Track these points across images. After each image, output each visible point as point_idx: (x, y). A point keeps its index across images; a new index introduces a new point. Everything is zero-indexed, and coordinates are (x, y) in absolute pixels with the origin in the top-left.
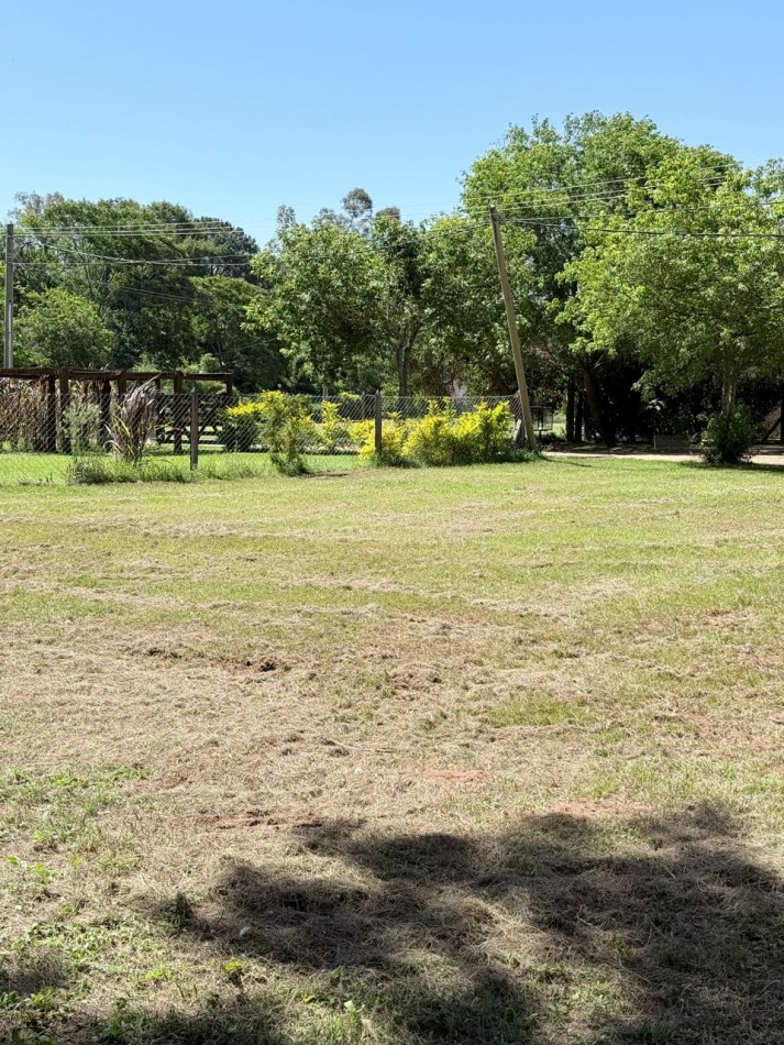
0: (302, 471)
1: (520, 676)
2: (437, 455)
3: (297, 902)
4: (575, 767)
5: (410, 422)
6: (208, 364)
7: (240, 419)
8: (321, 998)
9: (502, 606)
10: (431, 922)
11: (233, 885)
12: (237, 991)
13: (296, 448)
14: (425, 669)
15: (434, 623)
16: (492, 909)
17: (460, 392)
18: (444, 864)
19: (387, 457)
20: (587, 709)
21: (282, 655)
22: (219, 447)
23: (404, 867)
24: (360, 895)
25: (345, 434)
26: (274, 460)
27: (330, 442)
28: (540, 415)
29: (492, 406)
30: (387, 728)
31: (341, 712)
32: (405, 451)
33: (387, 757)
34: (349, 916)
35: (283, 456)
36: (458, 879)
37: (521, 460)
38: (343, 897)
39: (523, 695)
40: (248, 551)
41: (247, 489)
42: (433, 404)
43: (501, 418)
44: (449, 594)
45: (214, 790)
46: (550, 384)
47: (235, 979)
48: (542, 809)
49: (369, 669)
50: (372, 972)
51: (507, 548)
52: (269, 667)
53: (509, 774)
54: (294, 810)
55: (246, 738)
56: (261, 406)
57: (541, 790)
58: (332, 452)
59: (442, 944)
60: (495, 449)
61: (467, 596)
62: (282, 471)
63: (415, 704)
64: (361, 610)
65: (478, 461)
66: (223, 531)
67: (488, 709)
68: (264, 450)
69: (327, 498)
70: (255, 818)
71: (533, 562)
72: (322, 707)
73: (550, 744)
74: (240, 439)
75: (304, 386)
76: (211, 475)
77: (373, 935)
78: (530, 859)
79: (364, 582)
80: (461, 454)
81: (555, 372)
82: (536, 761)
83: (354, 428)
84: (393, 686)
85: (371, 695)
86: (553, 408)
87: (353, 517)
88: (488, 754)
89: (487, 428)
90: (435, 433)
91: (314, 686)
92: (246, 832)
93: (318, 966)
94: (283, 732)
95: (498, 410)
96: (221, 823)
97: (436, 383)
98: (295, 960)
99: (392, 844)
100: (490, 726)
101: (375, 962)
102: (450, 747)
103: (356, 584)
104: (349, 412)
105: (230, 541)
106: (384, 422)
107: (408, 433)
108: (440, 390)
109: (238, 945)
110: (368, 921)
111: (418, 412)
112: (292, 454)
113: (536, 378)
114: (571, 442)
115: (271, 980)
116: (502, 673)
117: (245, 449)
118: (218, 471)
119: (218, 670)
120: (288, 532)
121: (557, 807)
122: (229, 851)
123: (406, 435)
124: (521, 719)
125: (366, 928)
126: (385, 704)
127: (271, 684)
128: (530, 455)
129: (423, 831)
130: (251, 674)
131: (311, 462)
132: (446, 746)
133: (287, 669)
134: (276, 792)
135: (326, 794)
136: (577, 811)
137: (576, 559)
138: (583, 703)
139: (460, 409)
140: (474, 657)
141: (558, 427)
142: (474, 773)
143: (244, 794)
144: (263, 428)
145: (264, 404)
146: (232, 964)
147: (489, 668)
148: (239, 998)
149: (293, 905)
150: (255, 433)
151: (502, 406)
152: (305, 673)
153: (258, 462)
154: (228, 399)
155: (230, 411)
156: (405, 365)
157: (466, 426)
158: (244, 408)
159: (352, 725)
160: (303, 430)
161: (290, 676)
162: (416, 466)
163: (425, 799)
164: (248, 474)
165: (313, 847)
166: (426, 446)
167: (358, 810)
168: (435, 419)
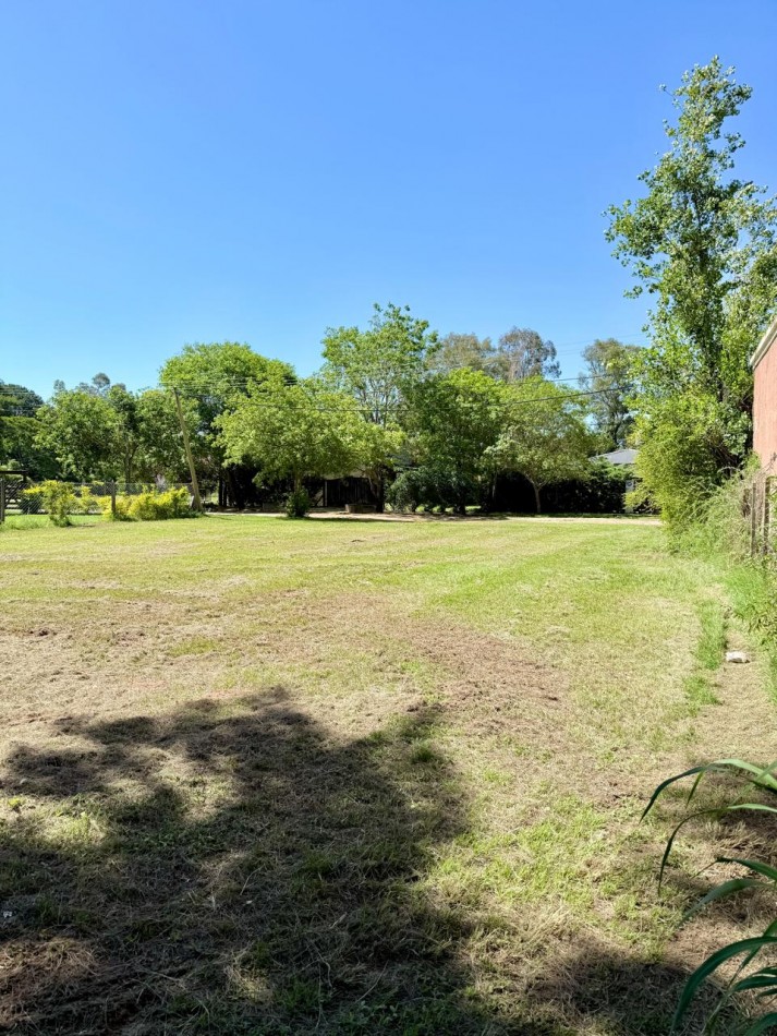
0: (69, 524)
1: (189, 629)
2: (148, 514)
3: (55, 762)
4: (215, 674)
5: (132, 497)
6: (13, 465)
7: (32, 496)
8: (68, 813)
9: (180, 593)
10: (132, 764)
11: (17, 756)
12: (17, 815)
13: (66, 511)
14: (136, 627)
15: (142, 604)
16: (166, 753)
17: (162, 481)
18: (141, 733)
19: (119, 516)
20: (223, 643)
21: (52, 626)
22: (19, 511)
23: (119, 736)
24: (93, 754)
25: (95, 503)
26: (52, 519)
27: (85, 507)
28: (203, 493)
29: (178, 488)
30: (113, 663)
31: (86, 656)
32: (129, 513)
33: (113, 677)
34: (85, 766)
35: (57, 516)
36: (148, 739)
37: (194, 517)
38: (83, 756)
39: (189, 639)
40: (34, 569)
41: (35, 535)
42: (145, 487)
43: (183, 495)
44: (151, 589)
45: (8, 705)
46: (210, 477)
47: (16, 808)
48: (196, 697)
49: (104, 631)
50: (98, 794)
51: (184, 562)
52: (45, 633)
53: (180, 681)
54: (56, 711)
55: (28, 674)
56: (44, 489)
57: (196, 688)
58: (87, 513)
59: (138, 774)
60: (180, 511)
61: (161, 589)
62: (57, 524)
63: (130, 648)
64: (100, 599)
65: (171, 517)
66: (19, 558)
67: (170, 648)
68: (46, 513)
69: (84, 539)
70: (32, 718)
71: (199, 569)
72: (74, 654)
73: (202, 664)
74: (31, 507)
75: (71, 478)
76: (13, 527)
77: (99, 774)
78: (188, 724)
79: (102, 584)
80: (162, 514)
81: (213, 470)
82: (194, 673)
83: (100, 500)
84: (116, 640)
85: (103, 646)
86: (212, 490)
87: (98, 549)
88: (169, 672)
89: (176, 500)
90: (146, 502)
91: (70, 643)
92: (27, 727)
93: (66, 795)
94: (50, 669)
95: (181, 491)
96: (11, 723)
97: (147, 476)
98: (53, 794)
99: (113, 725)
100: (171, 656)
101: (99, 789)
102: (148, 670)
103: (97, 586)
104: (98, 491)
105: (23, 564)
106: (117, 497)
107: (131, 503)
108: (150, 480)
109: (18, 789)
110: (97, 767)
111: (137, 492)
112: (63, 515)
113: (202, 473)
114: (221, 507)
115: (38, 807)
116: (179, 628)
117: (34, 512)
118: (17, 525)
119: (13, 637)
120: (58, 558)
121: (205, 696)
122: (16, 738)
123: (130, 503)
124: (187, 651)
125: (95, 771)
126: (112, 650)
127: (45, 643)
128: (199, 514)
129: (130, 716)
130: (33, 638)
131: (74, 519)
132: (145, 670)
133: (55, 634)
134: (46, 703)
135: (75, 702)
136: (214, 697)
137: (221, 566)
138: (221, 640)
139: (161, 490)
140: (163, 620)
141: (214, 499)
142: (160, 682)
143: (26, 706)
144: (45, 501)
145: (47, 487)
146: (14, 800)
147: (171, 626)
148: (18, 819)
149: (53, 764)
150: (41, 503)
151: (184, 489)
152: (65, 636)
153: (43, 519)
154: (25, 485)
155: (25, 491)
156: (129, 466)
157: (164, 499)
158: (34, 490)
159: (93, 662)
160: (70, 502)
161: (56, 638)
162: (135, 520)
163: (132, 699)
164: (37, 526)
165: (66, 731)
166: (141, 509)
167: (94, 708)
168: (147, 495)
